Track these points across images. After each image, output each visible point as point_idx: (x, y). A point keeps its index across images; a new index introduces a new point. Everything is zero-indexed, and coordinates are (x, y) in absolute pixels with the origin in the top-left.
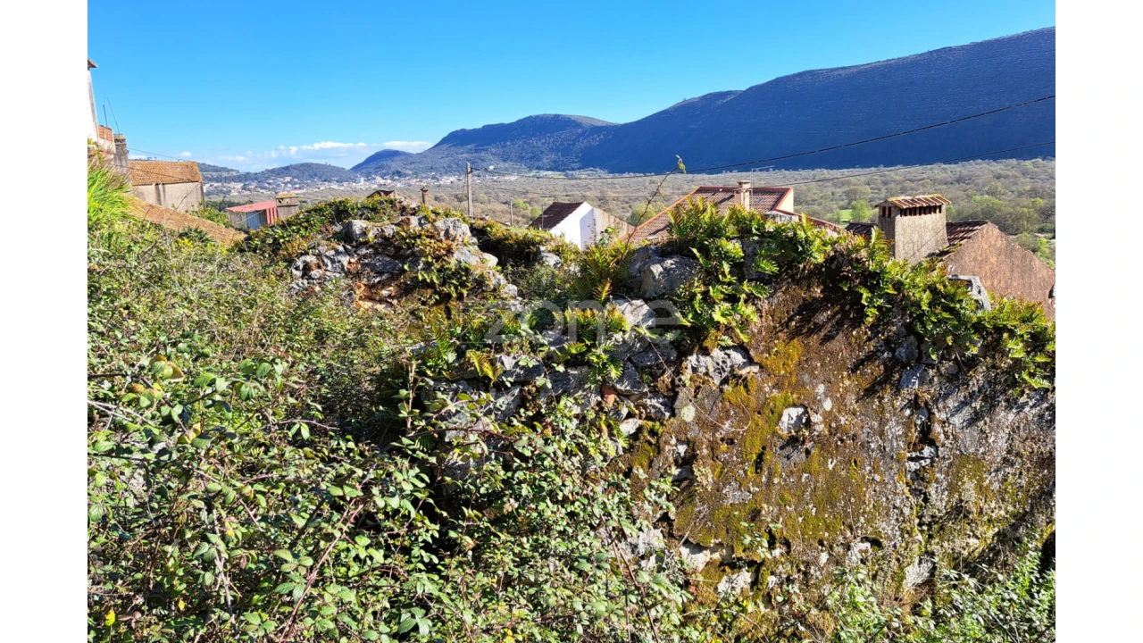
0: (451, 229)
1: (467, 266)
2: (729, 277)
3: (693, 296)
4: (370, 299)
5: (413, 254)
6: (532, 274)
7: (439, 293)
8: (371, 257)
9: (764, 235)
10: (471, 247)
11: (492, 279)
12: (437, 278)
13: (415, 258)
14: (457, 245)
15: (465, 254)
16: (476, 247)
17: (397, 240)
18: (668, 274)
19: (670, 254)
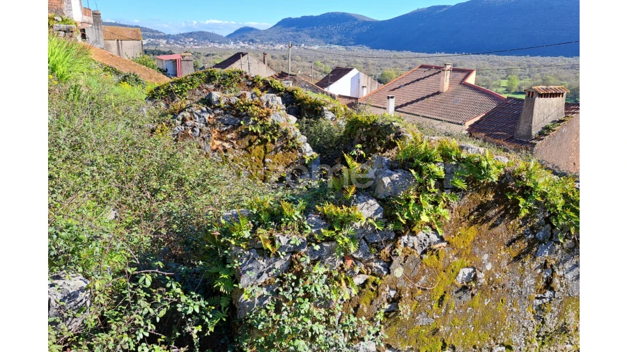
0: (270, 101)
1: (278, 123)
2: (433, 189)
3: (408, 200)
4: (221, 139)
6: (317, 124)
7: (261, 139)
8: (222, 115)
9: (460, 160)
10: (281, 112)
11: (292, 131)
12: (260, 130)
13: (248, 116)
14: (273, 111)
15: (278, 117)
16: (285, 111)
17: (238, 106)
18: (394, 183)
19: (397, 168)
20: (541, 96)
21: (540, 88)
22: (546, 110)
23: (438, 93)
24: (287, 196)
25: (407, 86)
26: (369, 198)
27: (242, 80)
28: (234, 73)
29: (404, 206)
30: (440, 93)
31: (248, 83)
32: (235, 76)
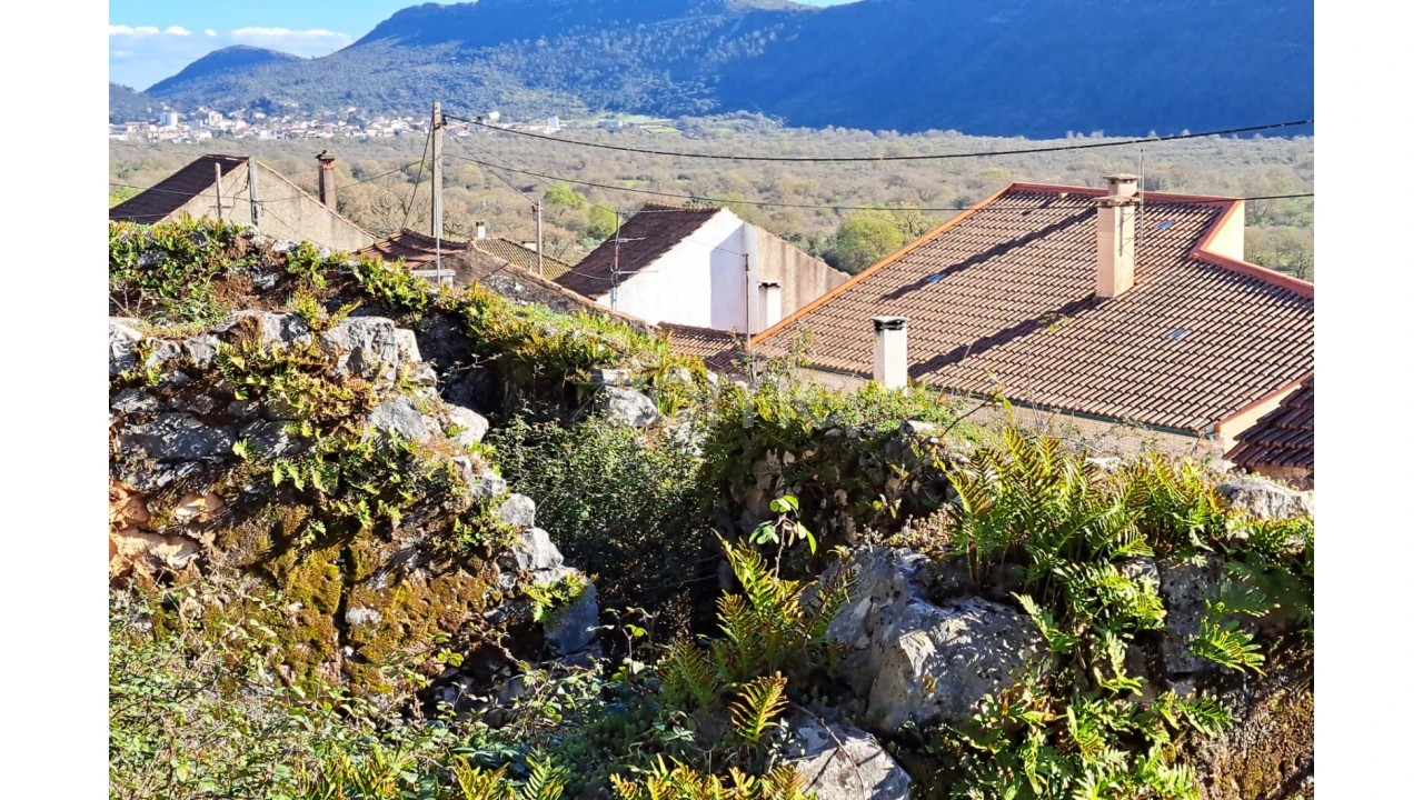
0: (367, 350)
1: (406, 446)
2: (1121, 678)
3: (1019, 733)
4: (144, 529)
5: (263, 413)
6: (577, 444)
7: (327, 519)
8: (149, 420)
9: (1225, 550)
10: (418, 393)
11: (470, 478)
12: (323, 477)
13: (269, 420)
14: (379, 391)
15: (402, 415)
16: (433, 390)
17: (221, 376)
18: (949, 659)
19: (957, 592)
23: (1091, 302)
24: (472, 743)
25: (954, 278)
26: (845, 732)
27: (233, 270)
28: (198, 237)
29: (1002, 760)
30: (1099, 301)
31: (258, 279)
32: (199, 252)
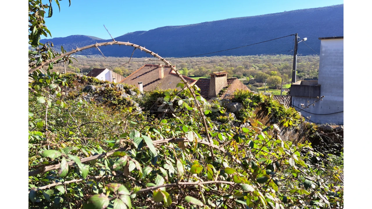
0: (121, 87)
1: (125, 98)
8: (98, 97)
11: (132, 102)
12: (117, 102)
13: (110, 96)
14: (122, 92)
15: (124, 95)
16: (126, 92)
17: (106, 91)
20: (217, 76)
21: (216, 73)
22: (220, 83)
23: (159, 79)
25: (140, 77)
27: (75, 79)
28: (70, 75)
30: (160, 79)
31: (78, 80)
32: (71, 77)
